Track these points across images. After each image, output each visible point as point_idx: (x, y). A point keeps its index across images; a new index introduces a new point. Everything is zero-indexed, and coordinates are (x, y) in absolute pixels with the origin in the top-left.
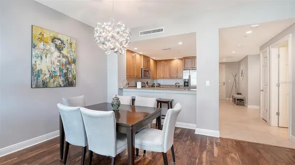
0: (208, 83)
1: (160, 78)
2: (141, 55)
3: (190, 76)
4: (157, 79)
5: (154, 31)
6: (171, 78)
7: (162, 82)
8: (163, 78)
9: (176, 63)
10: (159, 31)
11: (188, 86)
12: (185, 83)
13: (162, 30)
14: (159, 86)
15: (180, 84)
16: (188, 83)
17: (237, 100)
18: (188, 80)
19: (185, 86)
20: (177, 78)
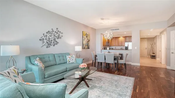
0: (136, 48)
1: (113, 46)
3: (128, 45)
5: (116, 30)
6: (119, 46)
7: (114, 47)
9: (121, 39)
10: (118, 29)
11: (127, 49)
12: (126, 48)
13: (119, 29)
14: (113, 49)
15: (123, 49)
16: (127, 48)
17: (152, 56)
19: (126, 49)
20: (122, 46)
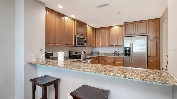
1: (99, 46)
2: (74, 20)
3: (132, 44)
4: (95, 47)
6: (110, 46)
7: (100, 50)
8: (102, 46)
9: (116, 29)
11: (129, 55)
12: (126, 51)
15: (120, 53)
16: (129, 51)
18: (130, 48)
19: (126, 55)
20: (116, 46)
